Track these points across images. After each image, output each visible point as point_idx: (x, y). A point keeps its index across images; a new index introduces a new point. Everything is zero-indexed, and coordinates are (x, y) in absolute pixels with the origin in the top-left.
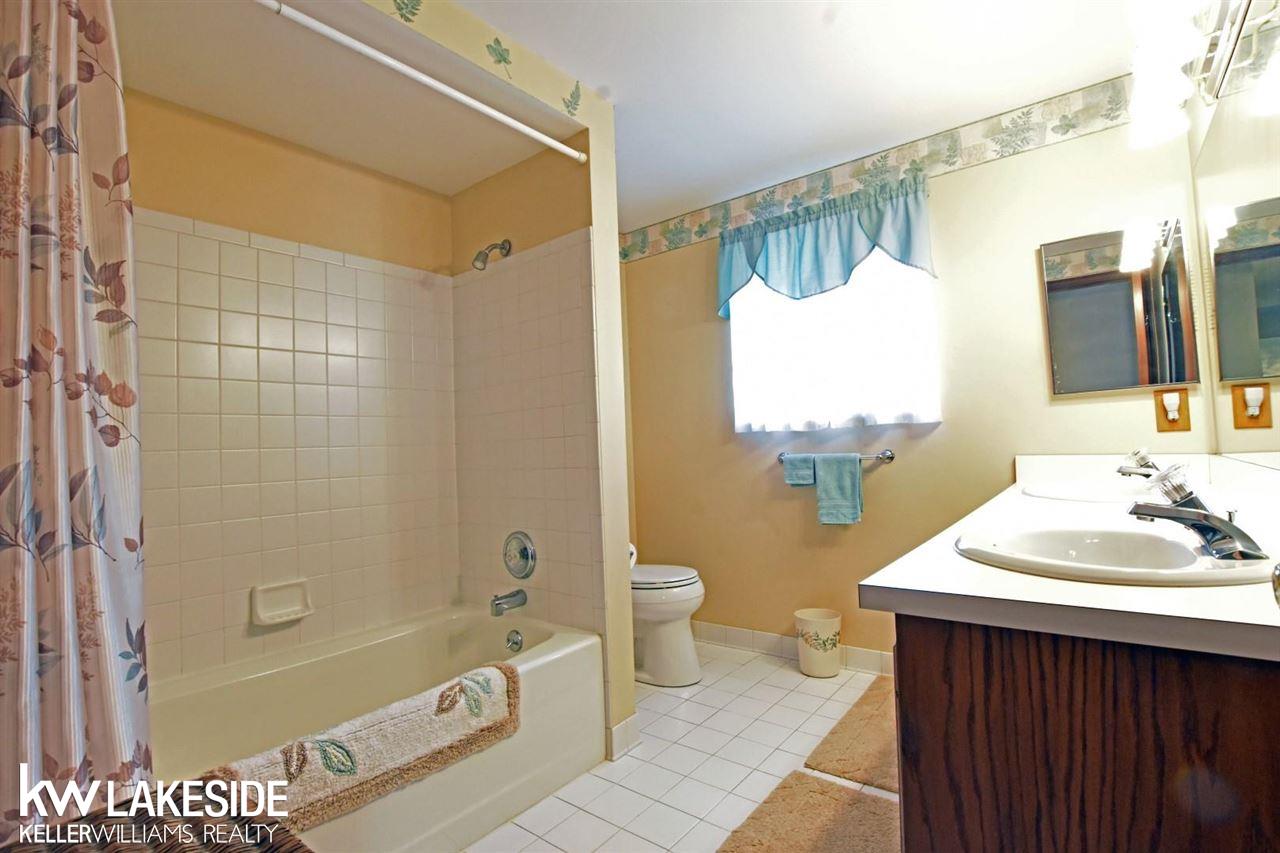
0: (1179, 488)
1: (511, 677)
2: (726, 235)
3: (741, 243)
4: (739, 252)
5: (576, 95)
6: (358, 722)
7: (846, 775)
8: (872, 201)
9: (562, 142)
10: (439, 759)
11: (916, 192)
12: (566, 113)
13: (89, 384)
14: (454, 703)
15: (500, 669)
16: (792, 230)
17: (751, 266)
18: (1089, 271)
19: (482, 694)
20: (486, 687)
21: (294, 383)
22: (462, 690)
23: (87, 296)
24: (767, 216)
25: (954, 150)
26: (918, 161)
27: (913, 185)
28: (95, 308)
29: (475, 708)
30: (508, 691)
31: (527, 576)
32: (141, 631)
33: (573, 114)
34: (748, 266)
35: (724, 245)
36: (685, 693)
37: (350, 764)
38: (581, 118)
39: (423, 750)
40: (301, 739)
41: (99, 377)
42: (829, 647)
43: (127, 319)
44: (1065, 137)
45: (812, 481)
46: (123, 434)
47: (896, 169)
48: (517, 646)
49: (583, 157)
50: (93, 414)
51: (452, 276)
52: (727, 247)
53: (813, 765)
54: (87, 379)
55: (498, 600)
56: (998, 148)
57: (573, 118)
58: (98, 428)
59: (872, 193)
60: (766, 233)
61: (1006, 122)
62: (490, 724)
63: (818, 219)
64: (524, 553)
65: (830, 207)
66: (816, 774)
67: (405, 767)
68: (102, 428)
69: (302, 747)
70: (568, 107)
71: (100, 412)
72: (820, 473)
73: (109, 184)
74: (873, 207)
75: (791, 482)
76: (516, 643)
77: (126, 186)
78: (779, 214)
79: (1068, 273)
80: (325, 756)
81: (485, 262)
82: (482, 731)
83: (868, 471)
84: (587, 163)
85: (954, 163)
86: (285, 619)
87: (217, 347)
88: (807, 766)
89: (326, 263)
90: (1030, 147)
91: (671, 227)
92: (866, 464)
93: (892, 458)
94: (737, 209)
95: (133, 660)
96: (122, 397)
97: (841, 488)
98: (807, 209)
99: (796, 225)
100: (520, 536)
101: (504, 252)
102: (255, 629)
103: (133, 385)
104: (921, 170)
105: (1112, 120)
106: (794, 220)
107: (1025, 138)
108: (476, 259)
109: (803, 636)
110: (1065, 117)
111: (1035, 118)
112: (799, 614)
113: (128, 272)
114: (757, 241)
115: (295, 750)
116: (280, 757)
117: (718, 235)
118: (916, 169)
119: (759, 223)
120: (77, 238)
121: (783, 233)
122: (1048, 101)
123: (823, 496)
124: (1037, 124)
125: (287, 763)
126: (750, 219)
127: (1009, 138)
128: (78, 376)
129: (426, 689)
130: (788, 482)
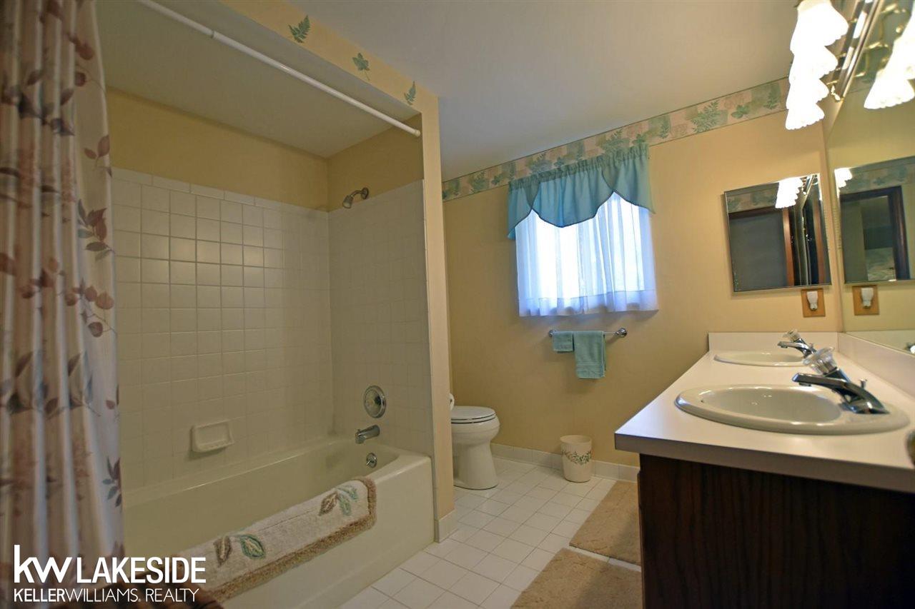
0: (828, 364)
1: (371, 488)
2: (513, 183)
3: (523, 189)
4: (522, 195)
5: (413, 92)
6: (266, 521)
7: (598, 551)
8: (611, 161)
9: (404, 122)
10: (322, 545)
11: (640, 156)
12: (406, 103)
13: (81, 296)
14: (332, 506)
15: (363, 482)
16: (558, 180)
17: (530, 204)
18: (753, 207)
19: (350, 500)
20: (354, 494)
21: (221, 286)
22: (337, 498)
23: (80, 233)
24: (540, 170)
25: (666, 127)
26: (642, 135)
27: (638, 151)
28: (86, 241)
29: (346, 509)
30: (368, 497)
31: (380, 416)
32: (117, 465)
33: (411, 104)
34: (528, 205)
35: (511, 190)
36: (487, 494)
37: (261, 551)
38: (416, 106)
39: (311, 540)
40: (227, 534)
41: (89, 289)
42: (584, 461)
43: (107, 249)
44: (740, 120)
45: (572, 350)
46: (105, 328)
47: (627, 140)
48: (373, 464)
49: (418, 133)
50: (84, 315)
51: (328, 211)
52: (514, 192)
53: (575, 544)
54: (80, 291)
55: (360, 432)
56: (695, 126)
57: (411, 106)
58: (88, 324)
59: (611, 156)
60: (540, 183)
61: (700, 109)
62: (357, 520)
63: (575, 173)
64: (378, 401)
65: (583, 165)
66: (578, 550)
67: (299, 552)
68: (91, 324)
69: (228, 541)
70: (407, 99)
71: (89, 314)
72: (577, 345)
73: (95, 155)
74: (612, 166)
75: (557, 350)
76: (373, 462)
77: (107, 157)
78: (547, 170)
79: (740, 208)
80: (245, 547)
81: (351, 203)
82: (351, 525)
83: (610, 342)
84: (420, 137)
85: (666, 137)
86: (215, 447)
87: (168, 262)
88: (571, 545)
89: (242, 204)
90: (718, 126)
91: (476, 177)
92: (608, 338)
93: (625, 334)
94: (520, 166)
95: (113, 485)
96: (104, 303)
97: (591, 355)
98: (568, 167)
99: (560, 177)
100: (375, 389)
101: (364, 196)
102: (194, 455)
103: (111, 294)
104: (644, 141)
105: (771, 109)
106: (559, 174)
107: (713, 120)
108: (345, 201)
109: (566, 454)
110: (740, 107)
111: (721, 107)
112: (563, 439)
113: (108, 216)
114: (534, 188)
115: (223, 542)
116: (213, 548)
117: (507, 183)
118: (640, 140)
119: (534, 175)
120: (73, 193)
121: (551, 182)
122: (727, 96)
123: (580, 360)
124: (722, 111)
125: (218, 552)
126: (529, 173)
127: (702, 120)
128: (74, 290)
129: (312, 497)
130: (555, 350)
